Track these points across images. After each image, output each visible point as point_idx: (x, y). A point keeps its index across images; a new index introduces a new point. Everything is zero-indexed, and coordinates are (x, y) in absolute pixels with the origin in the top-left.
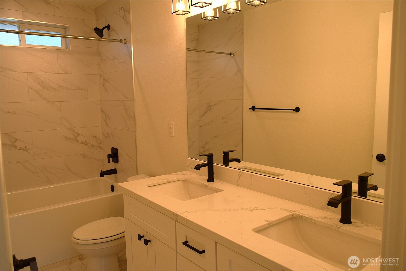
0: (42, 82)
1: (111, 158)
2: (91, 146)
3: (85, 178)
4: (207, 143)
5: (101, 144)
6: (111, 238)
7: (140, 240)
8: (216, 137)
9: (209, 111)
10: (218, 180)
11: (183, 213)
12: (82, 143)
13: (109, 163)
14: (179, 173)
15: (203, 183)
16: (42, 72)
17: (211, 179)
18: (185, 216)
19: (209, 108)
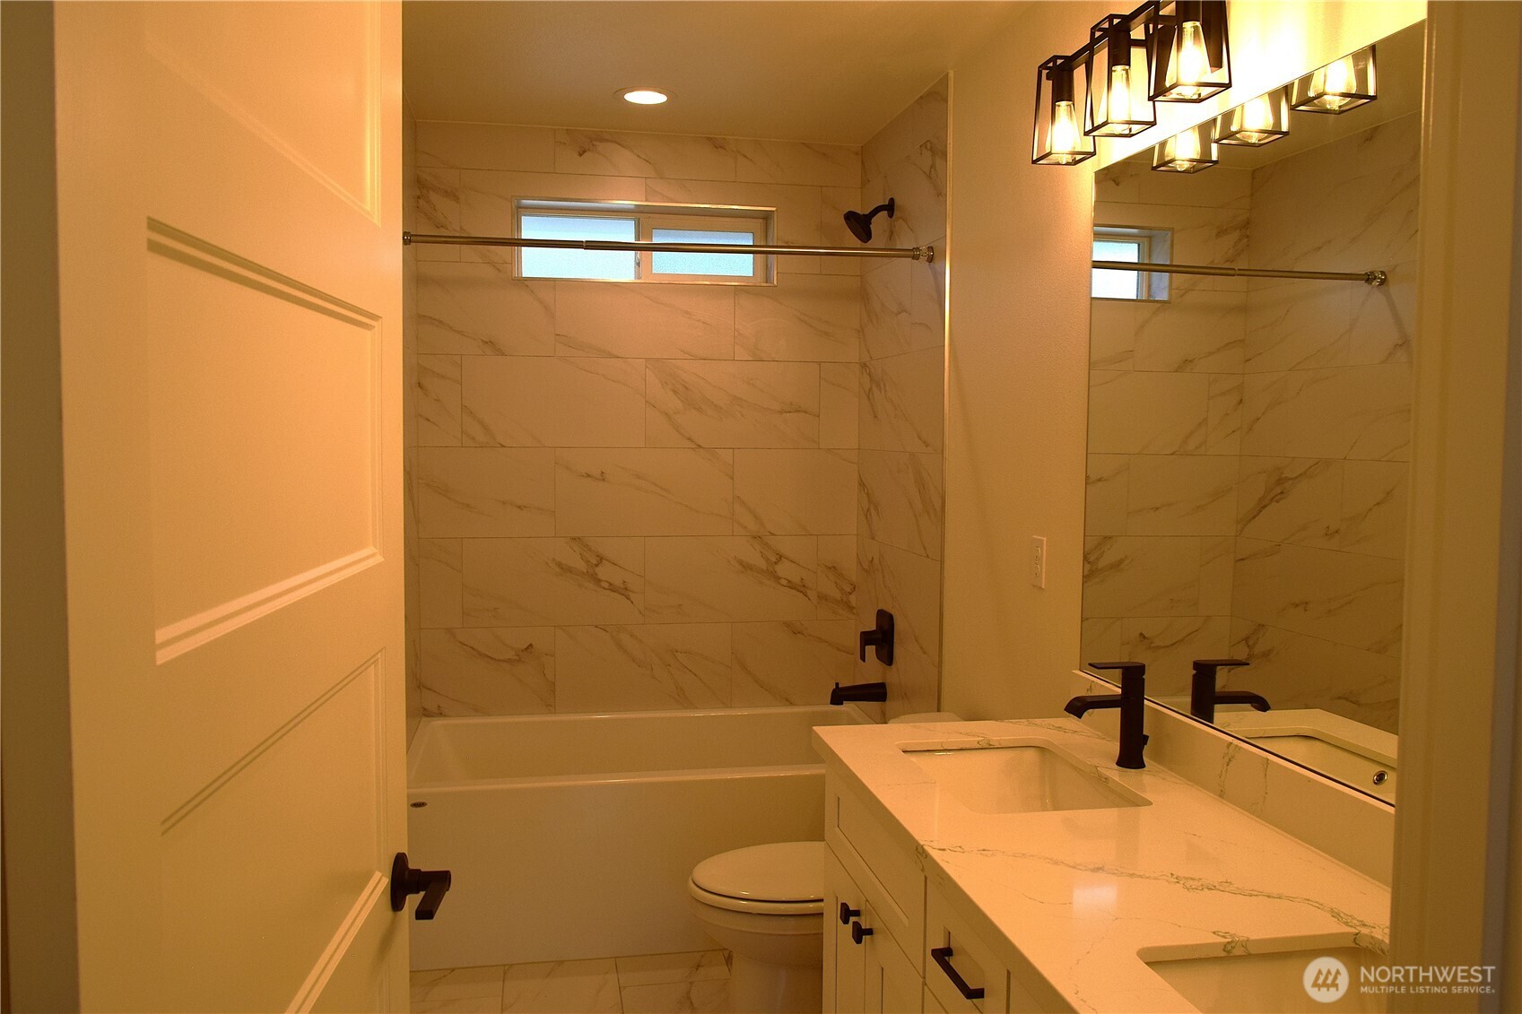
0: (686, 388)
1: (874, 647)
2: (818, 596)
3: (792, 704)
4: (1263, 626)
5: (850, 593)
6: (811, 905)
7: (846, 921)
8: (1297, 605)
9: (1277, 502)
10: (1159, 764)
11: (944, 850)
12: (791, 585)
13: (864, 661)
14: (1038, 721)
15: (1096, 767)
16: (687, 356)
17: (1131, 756)
18: (943, 860)
19: (1278, 487)
